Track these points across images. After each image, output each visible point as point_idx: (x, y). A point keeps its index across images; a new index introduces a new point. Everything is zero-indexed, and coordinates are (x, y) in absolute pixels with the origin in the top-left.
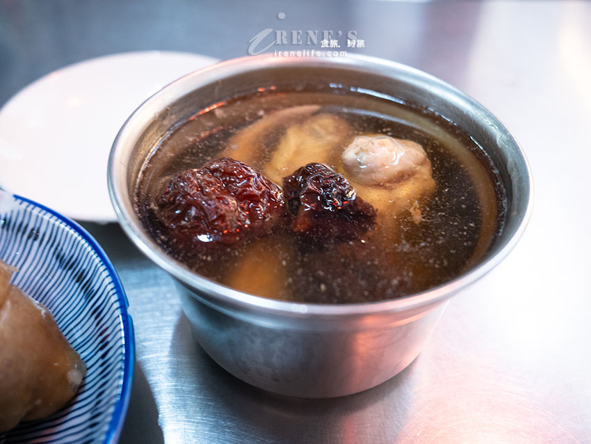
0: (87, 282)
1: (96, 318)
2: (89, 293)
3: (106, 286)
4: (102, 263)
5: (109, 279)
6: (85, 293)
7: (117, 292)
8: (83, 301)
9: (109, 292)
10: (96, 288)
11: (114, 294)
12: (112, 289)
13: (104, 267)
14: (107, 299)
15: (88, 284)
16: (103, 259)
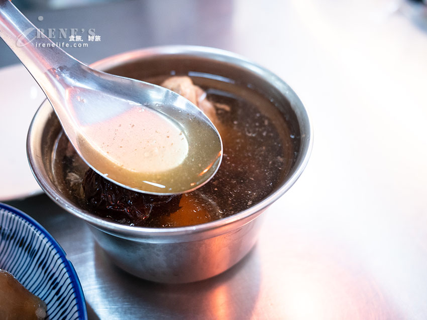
0: (28, 245)
1: (43, 269)
2: (32, 253)
3: (45, 245)
4: (37, 230)
5: (46, 240)
6: (28, 253)
7: (55, 247)
8: (29, 259)
9: (48, 249)
10: (37, 248)
11: (52, 249)
12: (50, 246)
13: (39, 232)
14: (48, 253)
15: (30, 246)
16: (36, 226)
